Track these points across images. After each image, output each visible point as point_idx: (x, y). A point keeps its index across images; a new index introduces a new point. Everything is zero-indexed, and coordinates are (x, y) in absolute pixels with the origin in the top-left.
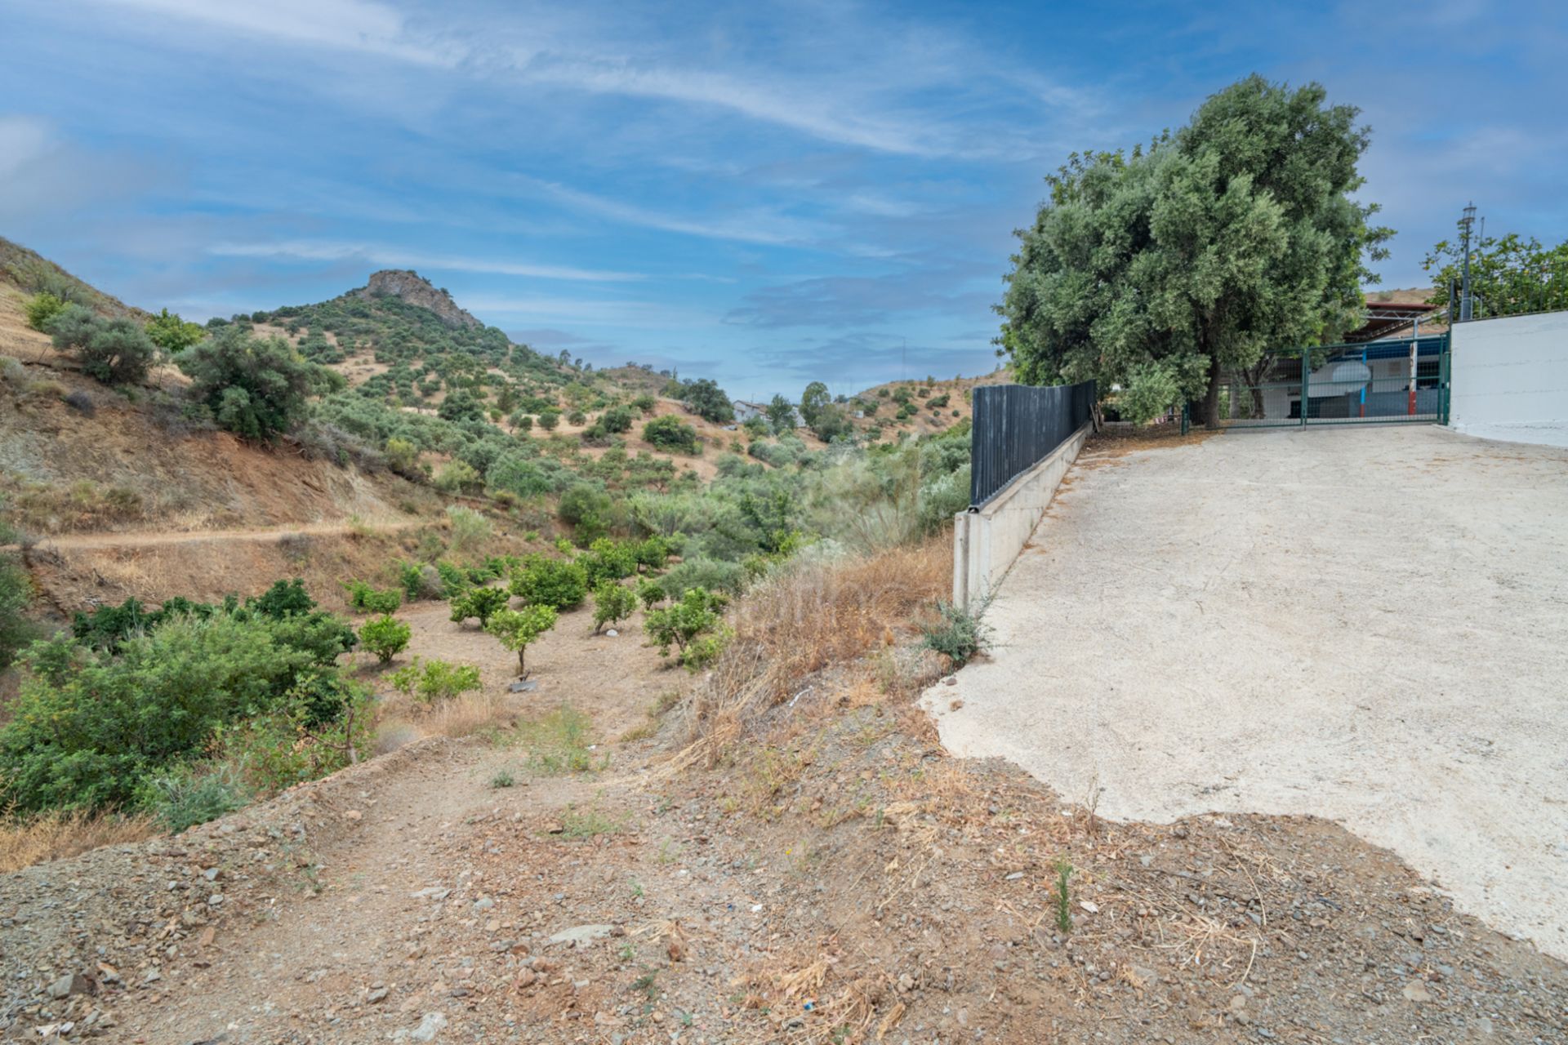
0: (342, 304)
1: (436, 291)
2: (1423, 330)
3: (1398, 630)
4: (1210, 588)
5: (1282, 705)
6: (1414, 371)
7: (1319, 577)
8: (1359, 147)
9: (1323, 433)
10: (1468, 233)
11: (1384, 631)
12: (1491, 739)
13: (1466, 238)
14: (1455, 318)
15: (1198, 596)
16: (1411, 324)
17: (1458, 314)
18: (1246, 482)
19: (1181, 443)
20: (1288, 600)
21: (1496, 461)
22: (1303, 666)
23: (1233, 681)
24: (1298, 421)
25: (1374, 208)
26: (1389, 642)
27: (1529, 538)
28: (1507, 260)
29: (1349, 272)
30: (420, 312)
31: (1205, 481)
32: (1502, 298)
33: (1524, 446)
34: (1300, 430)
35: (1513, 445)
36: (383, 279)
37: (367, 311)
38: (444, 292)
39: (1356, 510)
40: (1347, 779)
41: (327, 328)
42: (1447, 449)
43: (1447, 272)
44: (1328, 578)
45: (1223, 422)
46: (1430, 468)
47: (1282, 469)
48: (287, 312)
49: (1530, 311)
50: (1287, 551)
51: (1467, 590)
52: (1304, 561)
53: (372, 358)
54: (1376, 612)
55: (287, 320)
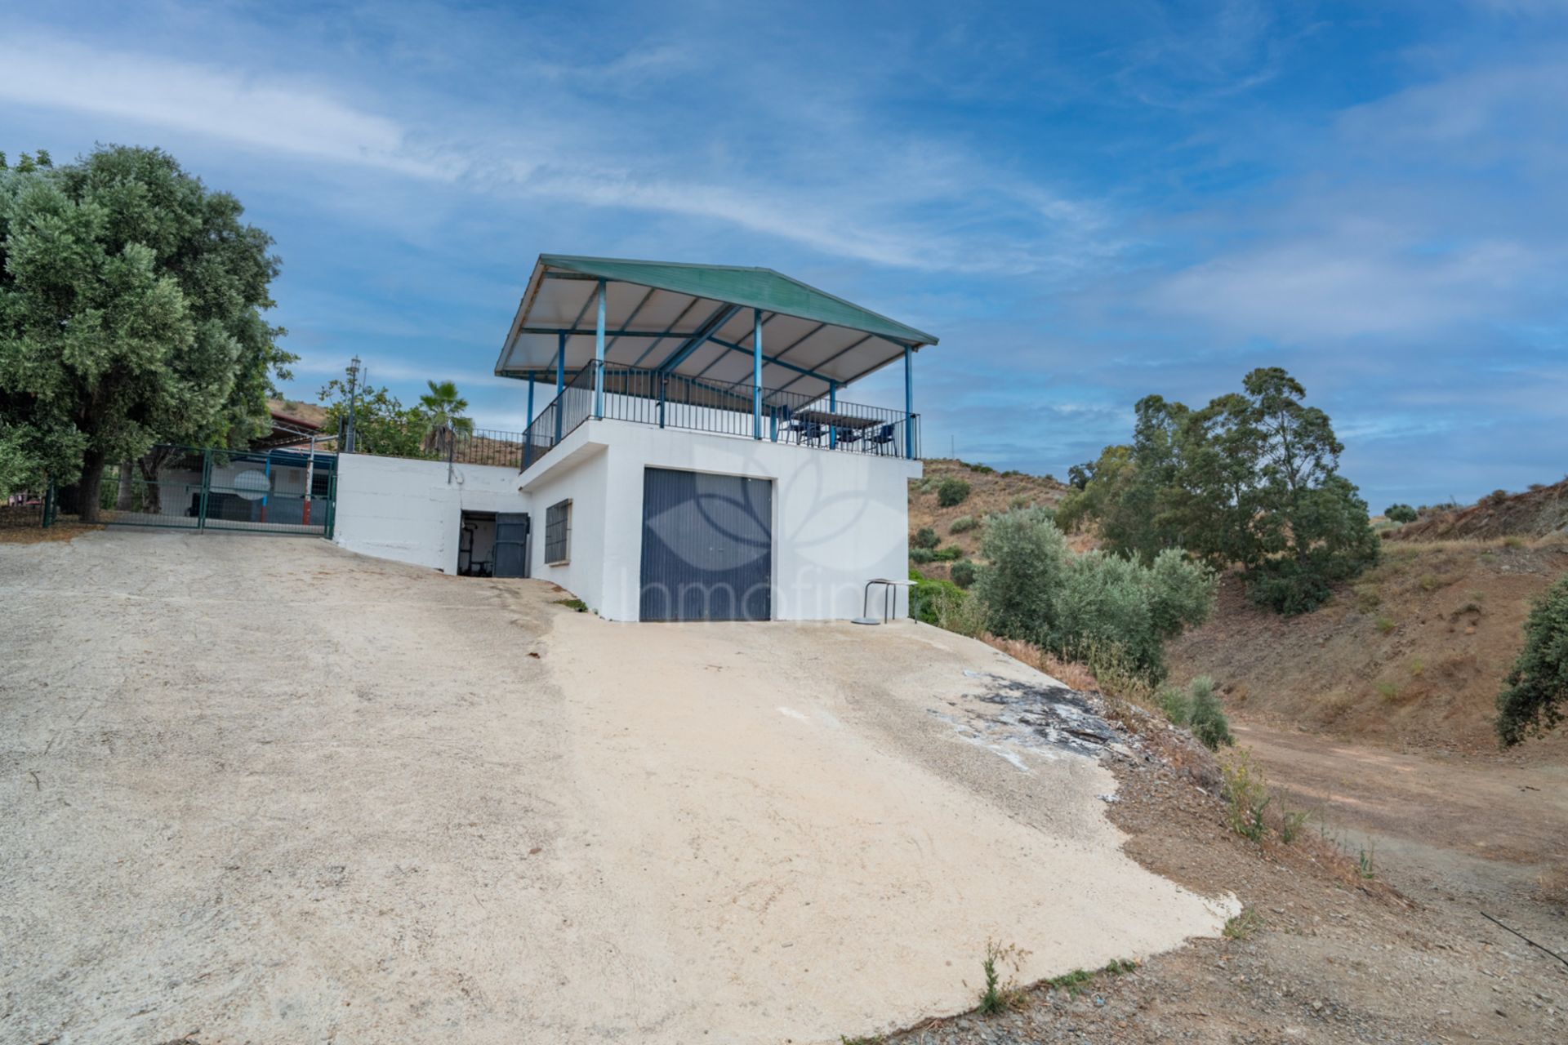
2: (317, 447)
3: (273, 763)
4: (55, 747)
5: (136, 896)
6: (310, 482)
7: (198, 712)
8: (271, 272)
9: (221, 538)
10: (355, 380)
11: (259, 767)
12: (343, 864)
13: (352, 382)
14: (342, 449)
15: (33, 765)
16: (310, 441)
17: (344, 445)
18: (124, 596)
19: (41, 537)
20: (161, 747)
21: (365, 576)
22: (169, 833)
23: (72, 882)
24: (195, 521)
25: (281, 331)
26: (263, 779)
27: (384, 649)
28: (380, 410)
29: (255, 383)
31: (69, 594)
32: (375, 439)
33: (385, 562)
34: (196, 534)
35: (378, 561)
39: (245, 628)
40: (206, 971)
42: (331, 563)
43: (337, 406)
44: (208, 712)
45: (105, 515)
46: (315, 582)
47: (171, 579)
49: (393, 455)
50: (166, 683)
51: (336, 707)
52: (185, 694)
54: (255, 746)
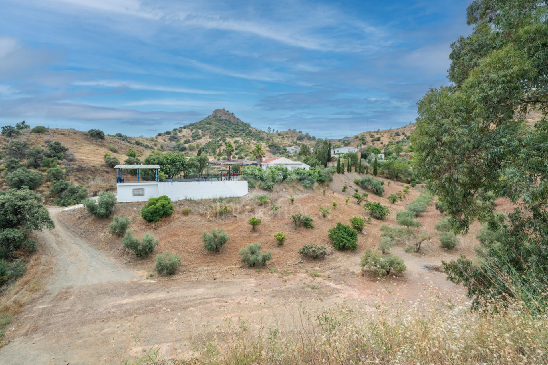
0: (205, 121)
1: (230, 114)
30: (225, 121)
36: (216, 112)
37: (211, 122)
38: (233, 114)
41: (200, 129)
48: (191, 125)
53: (208, 137)
55: (191, 127)
